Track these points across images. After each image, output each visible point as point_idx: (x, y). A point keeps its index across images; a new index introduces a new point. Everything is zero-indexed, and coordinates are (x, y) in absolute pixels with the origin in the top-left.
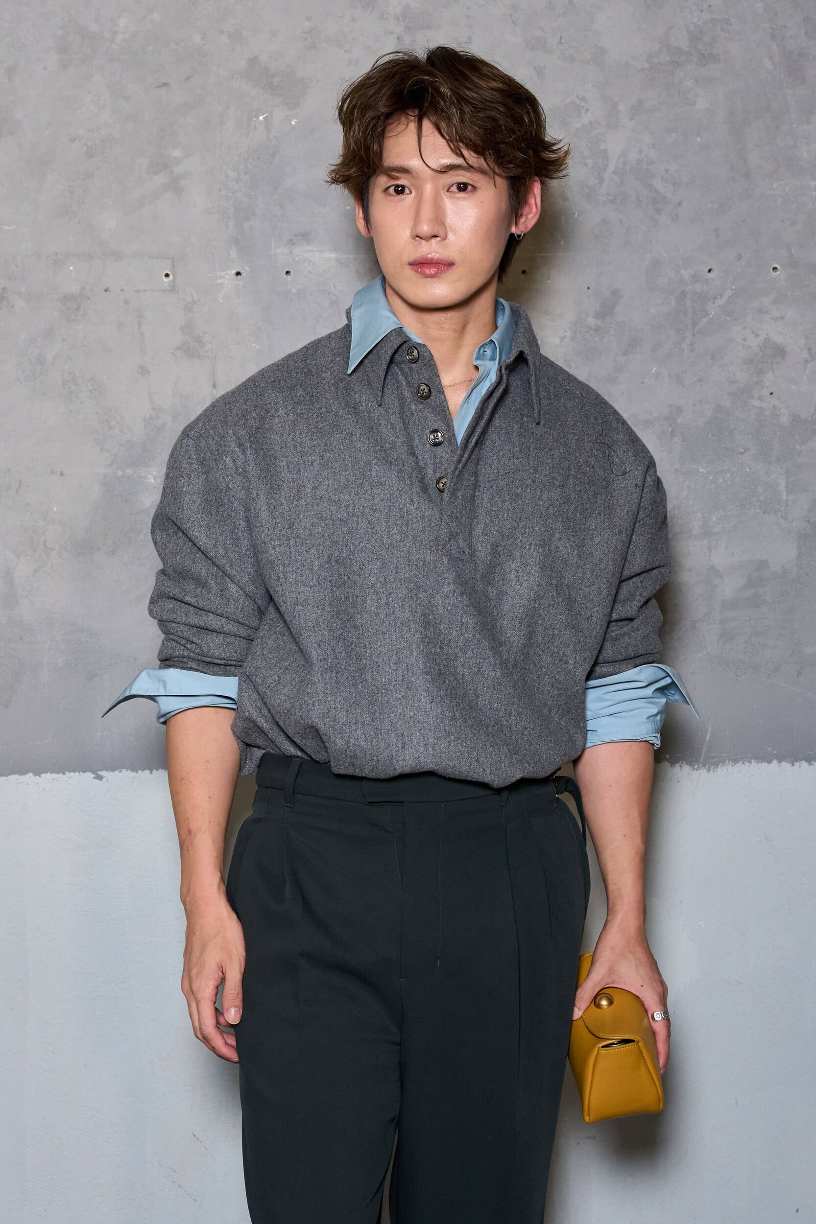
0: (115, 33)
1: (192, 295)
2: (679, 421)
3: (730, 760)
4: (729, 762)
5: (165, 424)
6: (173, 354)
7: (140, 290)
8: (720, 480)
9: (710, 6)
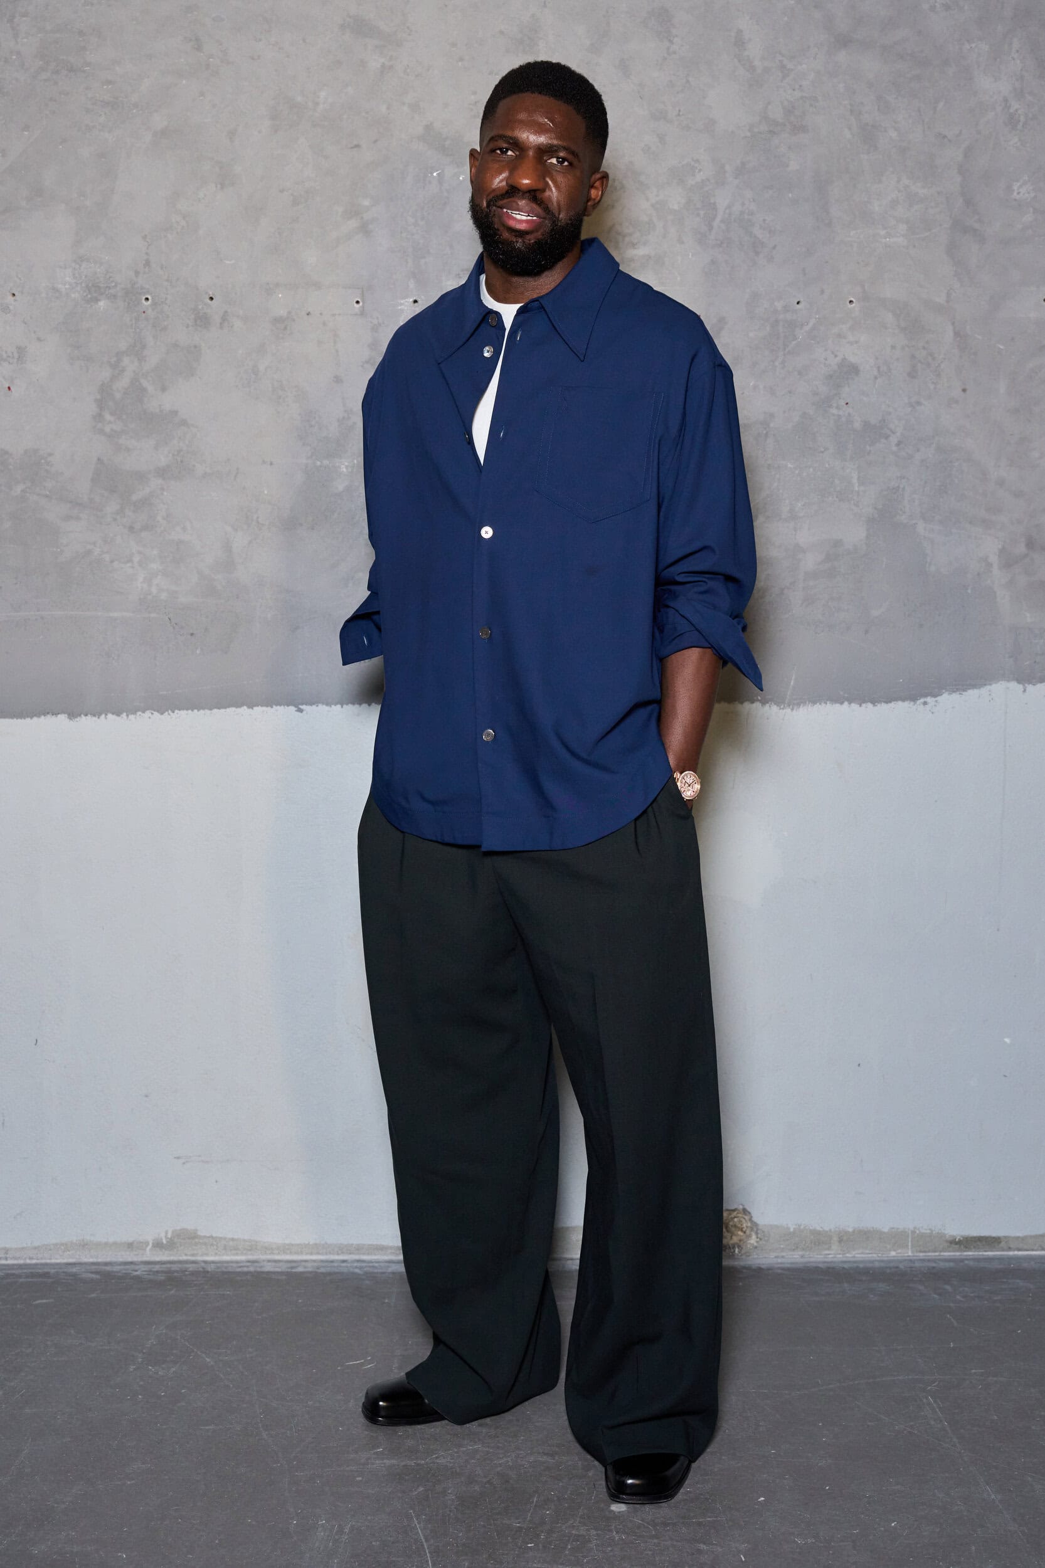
0: (317, 104)
1: (377, 318)
2: (772, 425)
3: (810, 701)
4: (809, 703)
5: (355, 423)
6: (362, 366)
7: (336, 315)
8: (805, 474)
9: (801, 86)
